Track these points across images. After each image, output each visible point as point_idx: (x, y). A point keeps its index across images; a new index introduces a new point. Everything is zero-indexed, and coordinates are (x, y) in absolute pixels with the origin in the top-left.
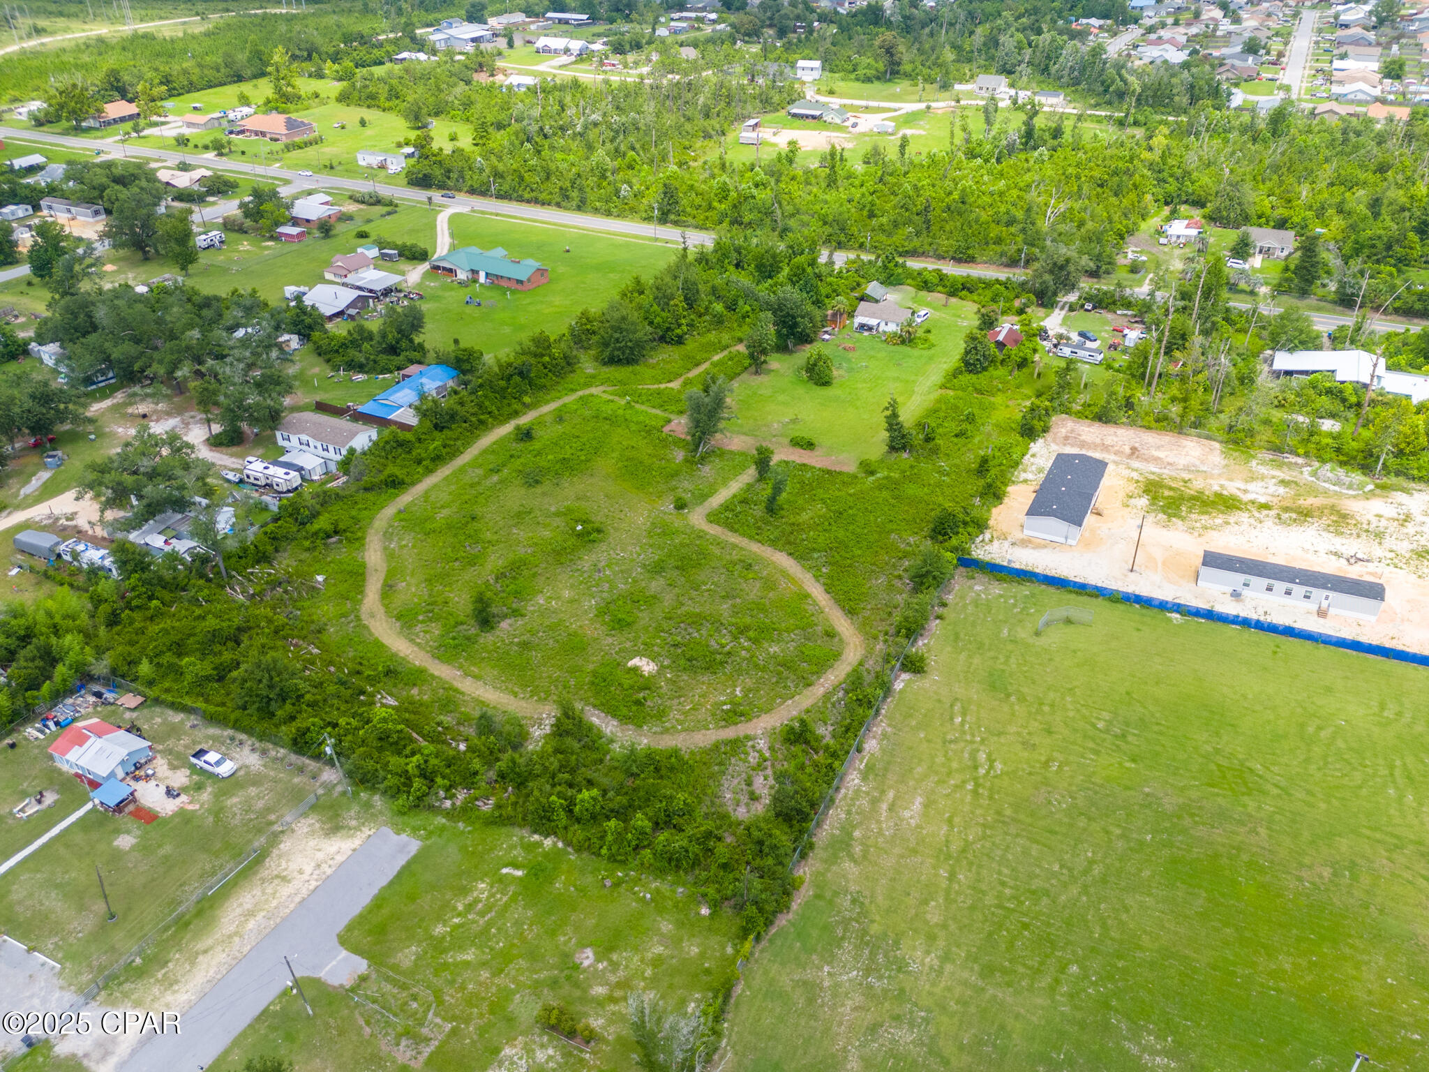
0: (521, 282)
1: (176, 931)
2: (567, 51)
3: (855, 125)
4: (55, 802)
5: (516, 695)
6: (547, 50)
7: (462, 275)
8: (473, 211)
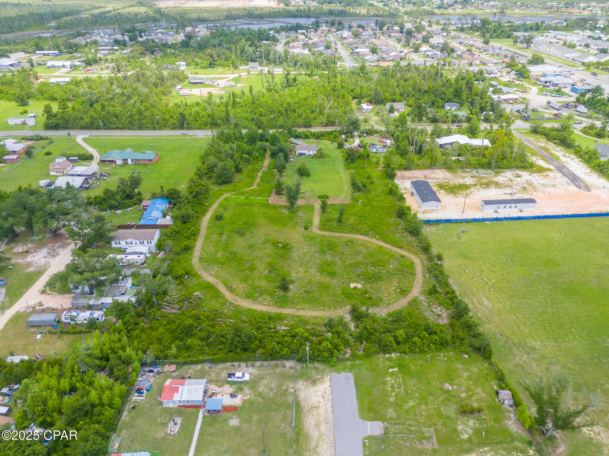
0: (151, 160)
1: (296, 445)
2: (64, 66)
3: (218, 85)
4: (182, 421)
5: (323, 310)
6: (53, 67)
7: (119, 162)
8: (91, 136)
